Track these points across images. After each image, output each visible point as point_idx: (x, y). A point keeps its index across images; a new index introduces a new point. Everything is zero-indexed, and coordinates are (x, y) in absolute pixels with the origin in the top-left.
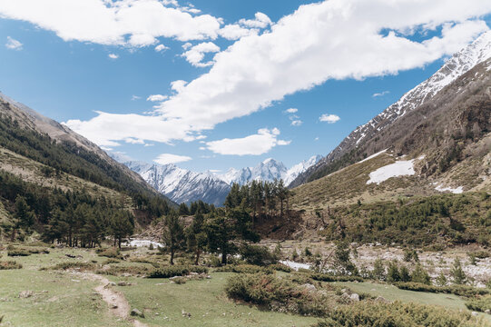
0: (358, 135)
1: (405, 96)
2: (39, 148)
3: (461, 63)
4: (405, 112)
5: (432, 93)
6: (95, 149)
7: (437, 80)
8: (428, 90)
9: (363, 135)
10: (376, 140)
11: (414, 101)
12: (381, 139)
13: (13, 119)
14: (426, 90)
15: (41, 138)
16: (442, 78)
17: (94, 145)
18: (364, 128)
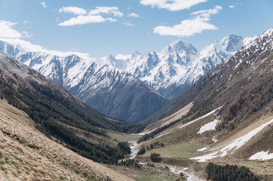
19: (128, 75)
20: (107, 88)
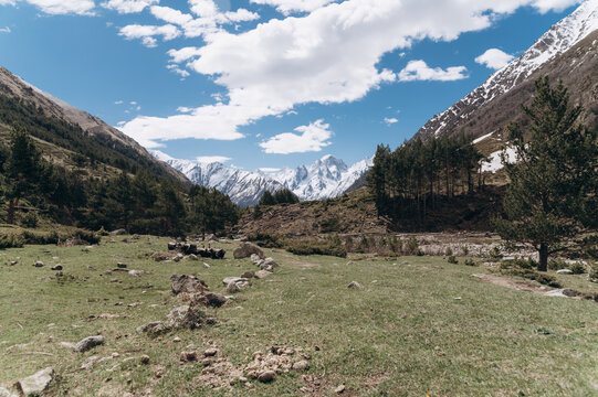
0: (437, 124)
1: (492, 77)
2: (68, 138)
3: (560, 37)
4: (493, 96)
5: (525, 72)
6: (132, 145)
7: (532, 57)
8: (521, 69)
9: (443, 124)
10: (471, 125)
11: (504, 82)
12: (478, 123)
13: (38, 106)
14: (518, 69)
15: (71, 128)
16: (538, 55)
17: (131, 140)
18: (443, 117)
19: (275, 182)
20: (251, 197)
